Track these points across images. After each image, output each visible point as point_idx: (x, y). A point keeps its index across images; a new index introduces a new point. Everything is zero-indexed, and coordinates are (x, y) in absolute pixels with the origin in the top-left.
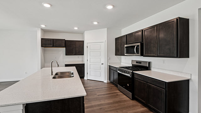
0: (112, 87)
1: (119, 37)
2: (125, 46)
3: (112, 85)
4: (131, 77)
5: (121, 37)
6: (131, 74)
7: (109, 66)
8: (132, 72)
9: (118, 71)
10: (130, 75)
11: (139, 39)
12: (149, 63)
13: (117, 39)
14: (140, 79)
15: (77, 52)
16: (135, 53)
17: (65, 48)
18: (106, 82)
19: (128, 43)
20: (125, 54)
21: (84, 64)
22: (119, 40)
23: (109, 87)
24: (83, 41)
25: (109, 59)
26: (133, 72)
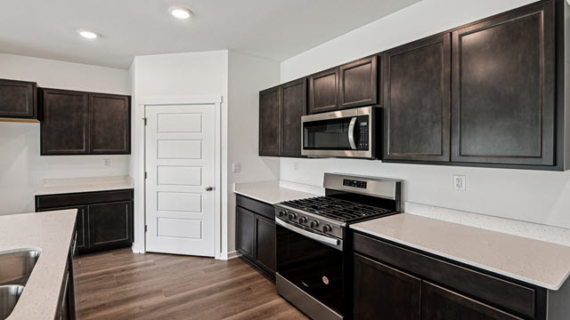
0: (248, 280)
1: (275, 89)
2: (305, 119)
3: (248, 270)
4: (340, 248)
5: (284, 87)
6: (340, 234)
7: (237, 195)
8: (348, 226)
9: (278, 220)
10: (338, 243)
11: (364, 94)
12: (399, 185)
13: (264, 95)
14: (388, 260)
15: (101, 141)
16: (350, 149)
17: (37, 125)
18: (224, 257)
19: (312, 109)
20: (304, 152)
21: (132, 190)
22: (277, 100)
23: (240, 283)
24: (130, 98)
25: (235, 169)
26: (351, 226)
